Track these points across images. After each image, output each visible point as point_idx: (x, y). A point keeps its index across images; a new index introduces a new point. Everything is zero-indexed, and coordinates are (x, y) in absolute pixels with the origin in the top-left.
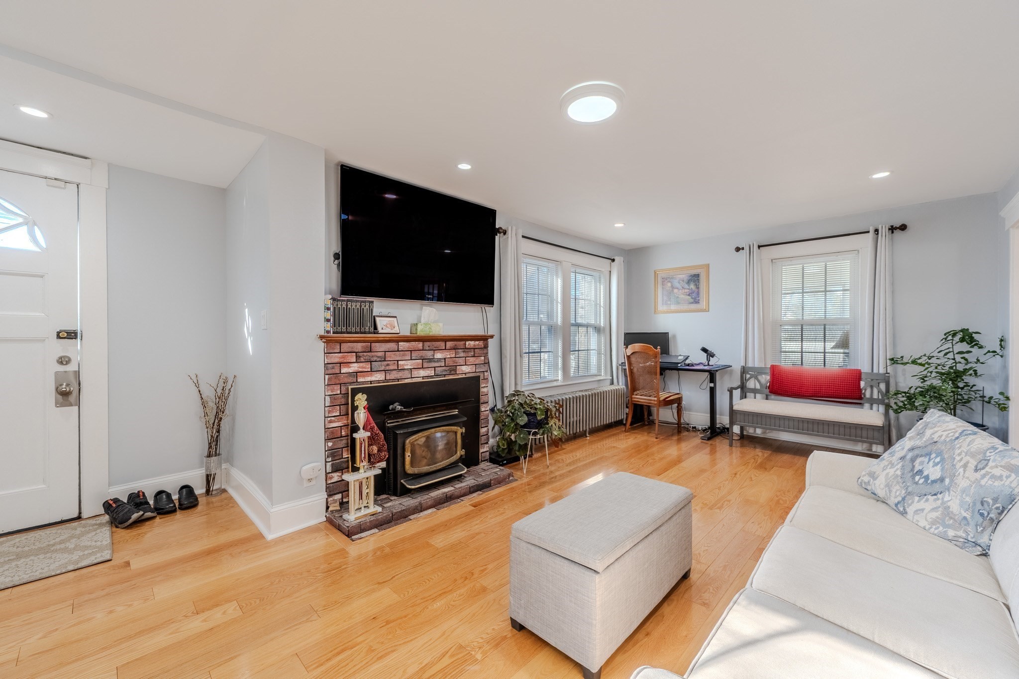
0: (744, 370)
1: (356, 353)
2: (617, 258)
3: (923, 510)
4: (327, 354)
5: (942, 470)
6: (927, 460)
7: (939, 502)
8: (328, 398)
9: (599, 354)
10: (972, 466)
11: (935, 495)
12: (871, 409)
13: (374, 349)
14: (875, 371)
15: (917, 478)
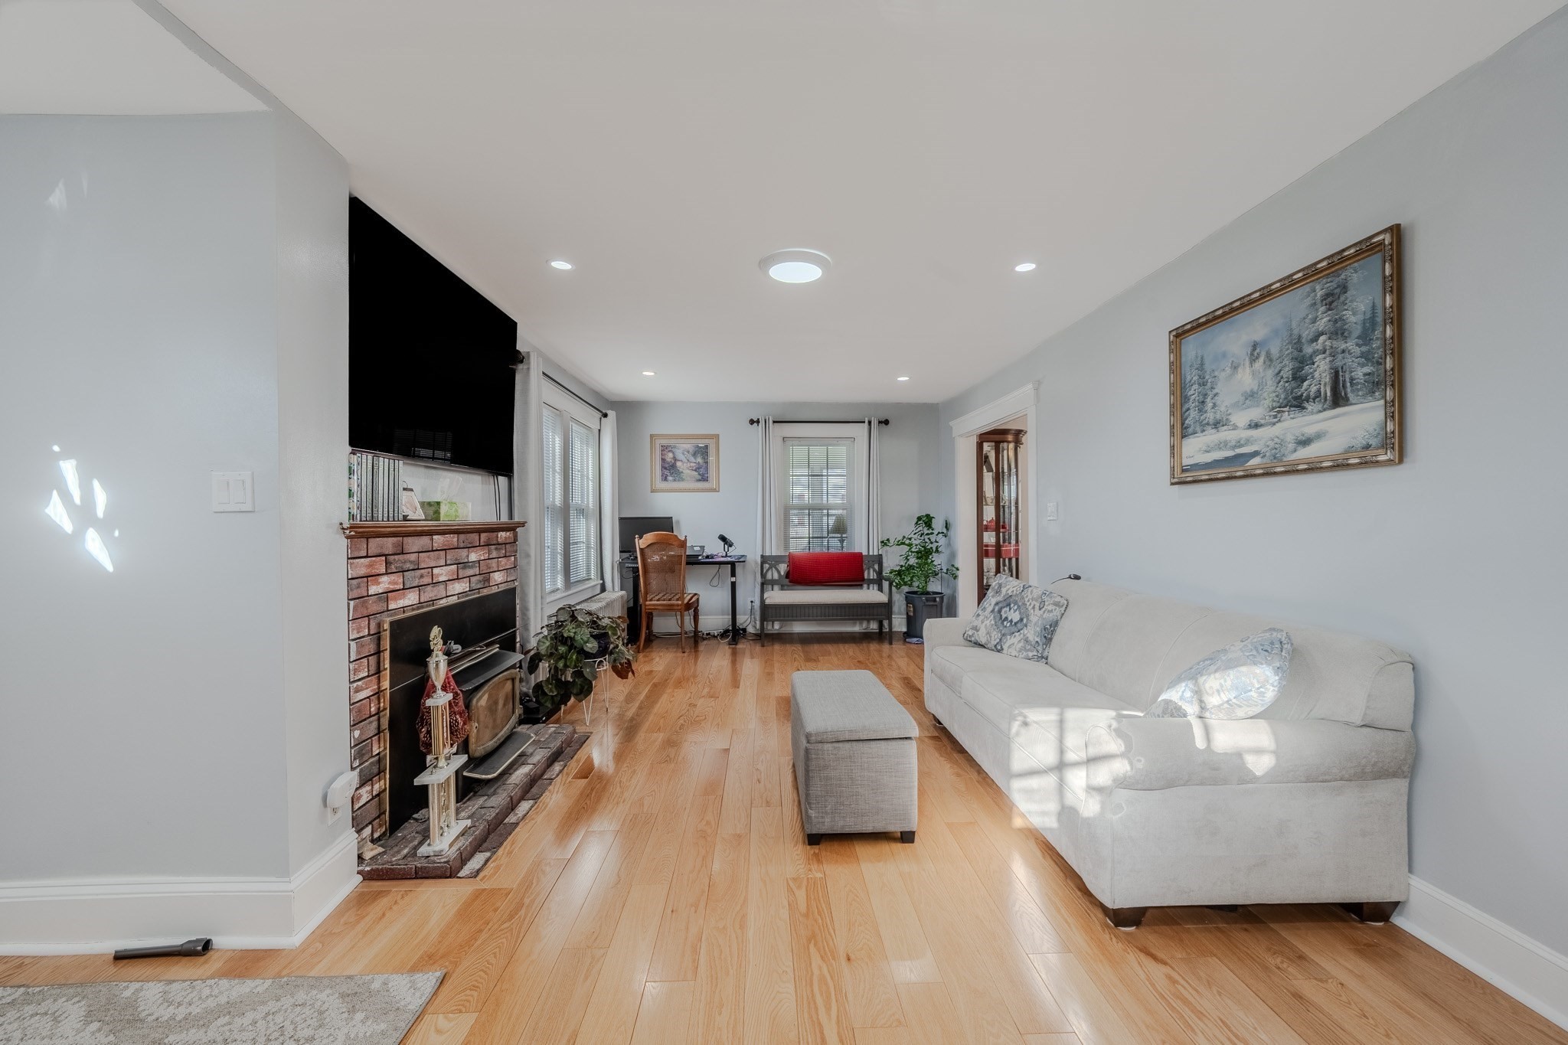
0: (764, 559)
1: (386, 555)
2: (610, 413)
3: (1013, 644)
4: (351, 561)
5: (1020, 613)
6: (1008, 609)
7: (1022, 635)
8: (353, 644)
9: (588, 548)
10: (1037, 607)
11: (1019, 631)
12: (868, 589)
13: (407, 549)
14: (871, 553)
15: (1005, 623)
